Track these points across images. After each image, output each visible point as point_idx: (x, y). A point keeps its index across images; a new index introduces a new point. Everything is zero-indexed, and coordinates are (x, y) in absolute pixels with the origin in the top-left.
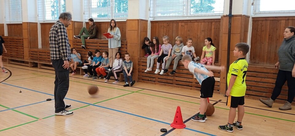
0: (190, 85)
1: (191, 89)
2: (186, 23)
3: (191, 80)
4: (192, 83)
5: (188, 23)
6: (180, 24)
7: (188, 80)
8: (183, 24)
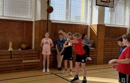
0: (20, 69)
1: (21, 71)
3: (20, 65)
4: (21, 66)
7: (18, 65)
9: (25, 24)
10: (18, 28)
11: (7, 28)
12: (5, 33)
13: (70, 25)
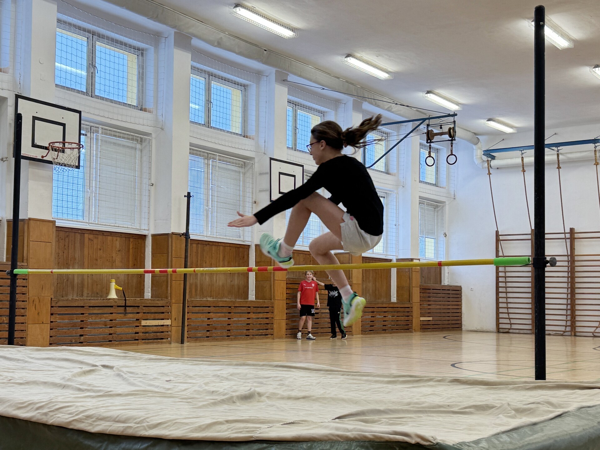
0: (137, 338)
2: (97, 236)
3: (137, 330)
4: (139, 333)
5: (99, 236)
6: (86, 236)
8: (91, 236)
9: (131, 240)
10: (119, 251)
11: (100, 249)
12: (97, 260)
13: (214, 244)
